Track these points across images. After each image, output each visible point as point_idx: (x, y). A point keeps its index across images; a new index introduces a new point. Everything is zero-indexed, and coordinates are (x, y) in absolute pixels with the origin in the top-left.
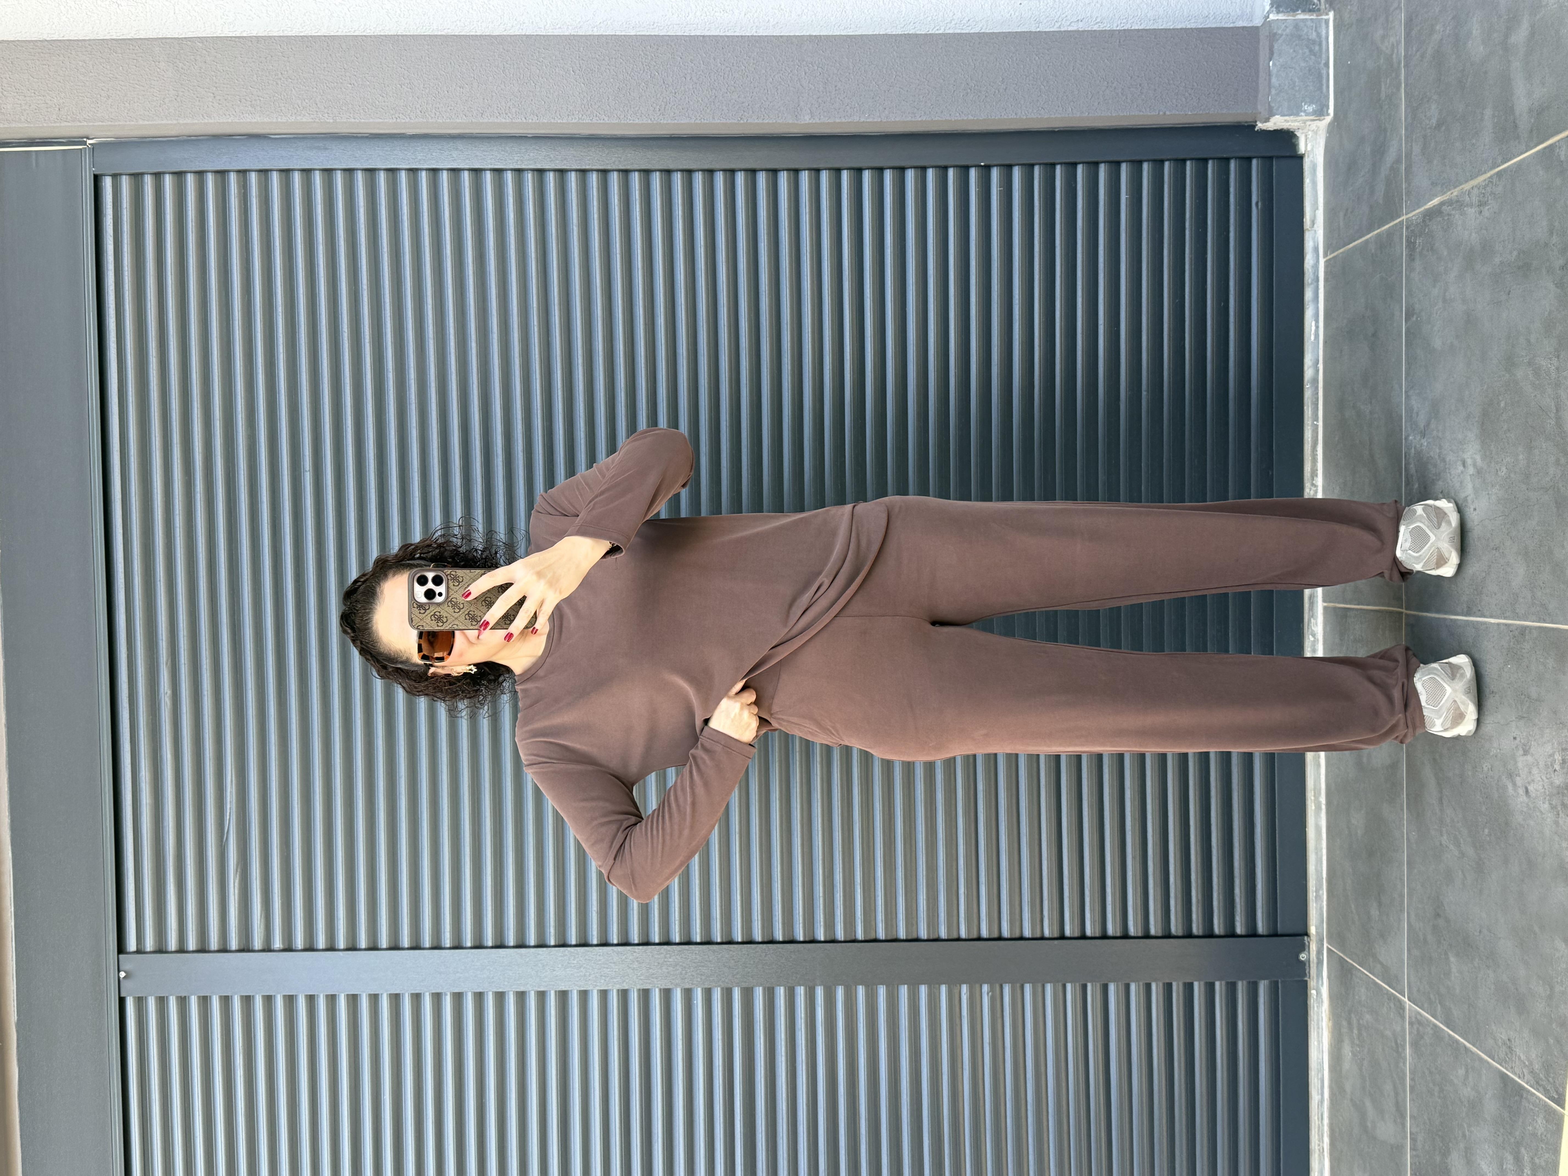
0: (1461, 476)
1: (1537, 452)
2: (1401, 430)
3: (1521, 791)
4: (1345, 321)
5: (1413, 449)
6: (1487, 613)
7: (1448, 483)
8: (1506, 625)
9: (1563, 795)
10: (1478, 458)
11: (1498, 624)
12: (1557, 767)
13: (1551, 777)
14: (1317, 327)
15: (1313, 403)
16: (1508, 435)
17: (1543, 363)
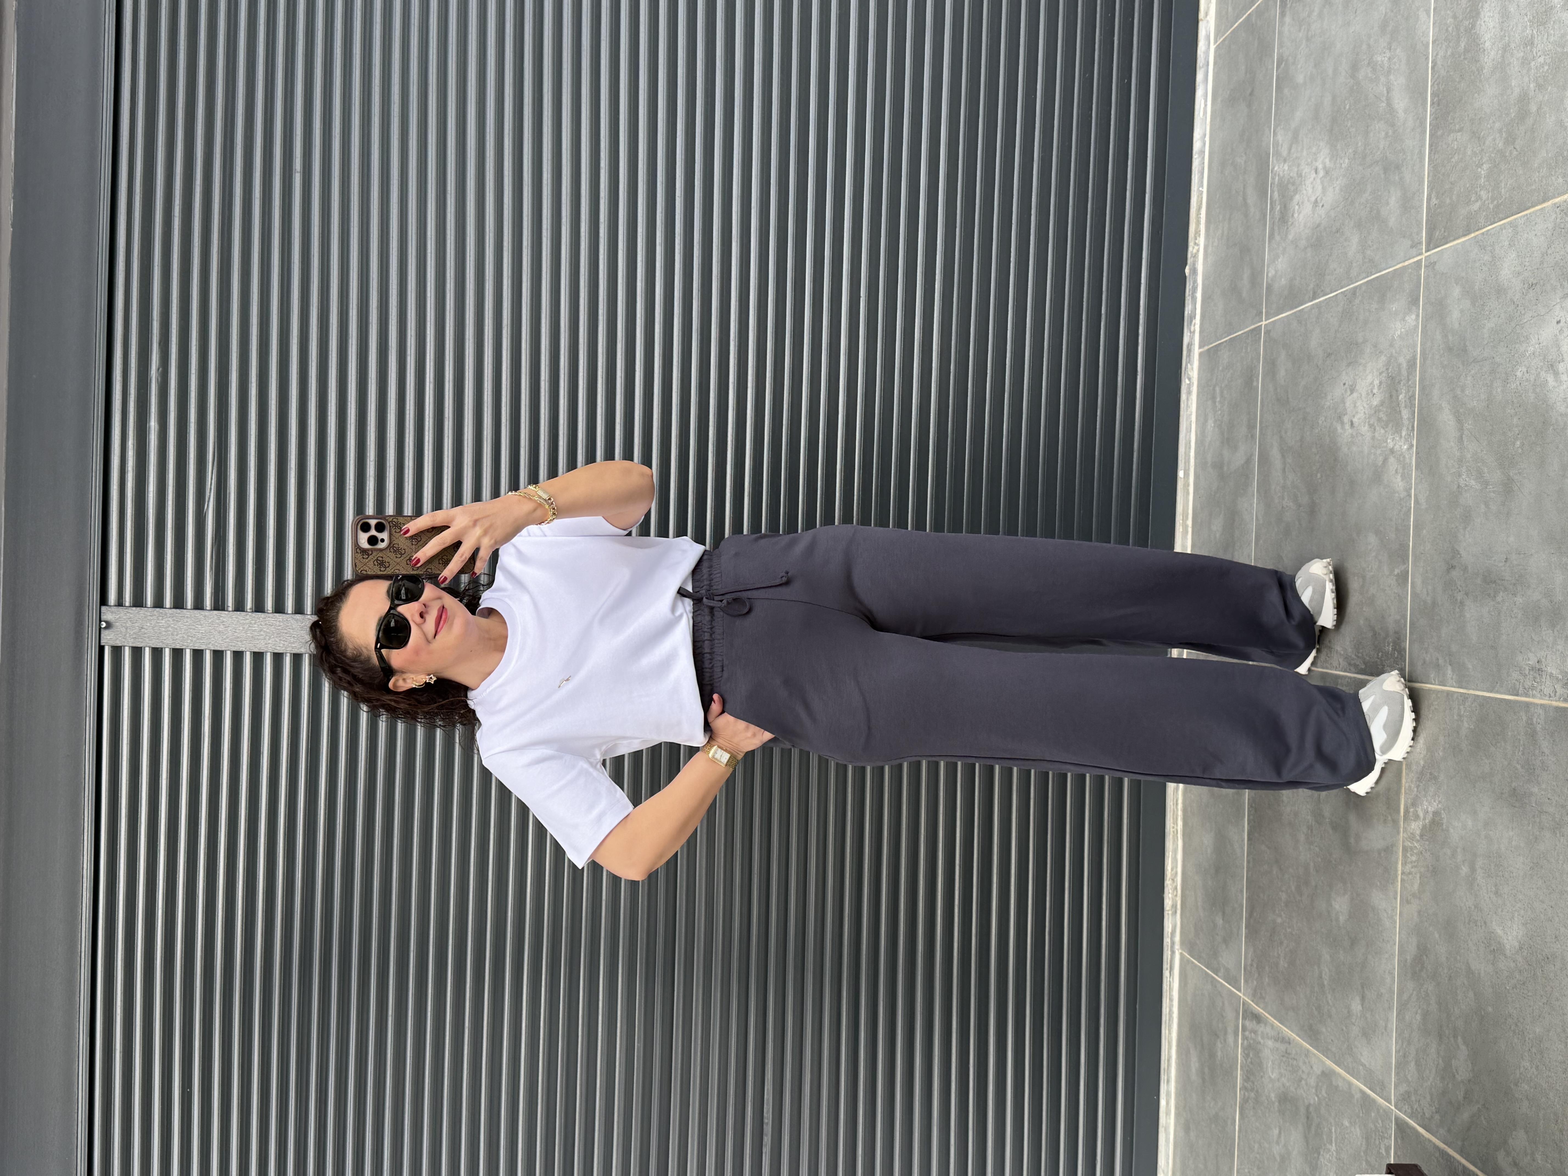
0: (1314, 182)
1: (1371, 134)
2: (1269, 166)
3: (1347, 426)
4: (1228, 92)
5: (1277, 178)
6: (1328, 290)
7: (1303, 194)
8: (1342, 292)
9: (1379, 411)
10: (1327, 161)
11: (1337, 295)
12: (1375, 391)
13: (1371, 402)
14: (1206, 105)
15: (1198, 172)
16: (1350, 131)
17: (1379, 59)
